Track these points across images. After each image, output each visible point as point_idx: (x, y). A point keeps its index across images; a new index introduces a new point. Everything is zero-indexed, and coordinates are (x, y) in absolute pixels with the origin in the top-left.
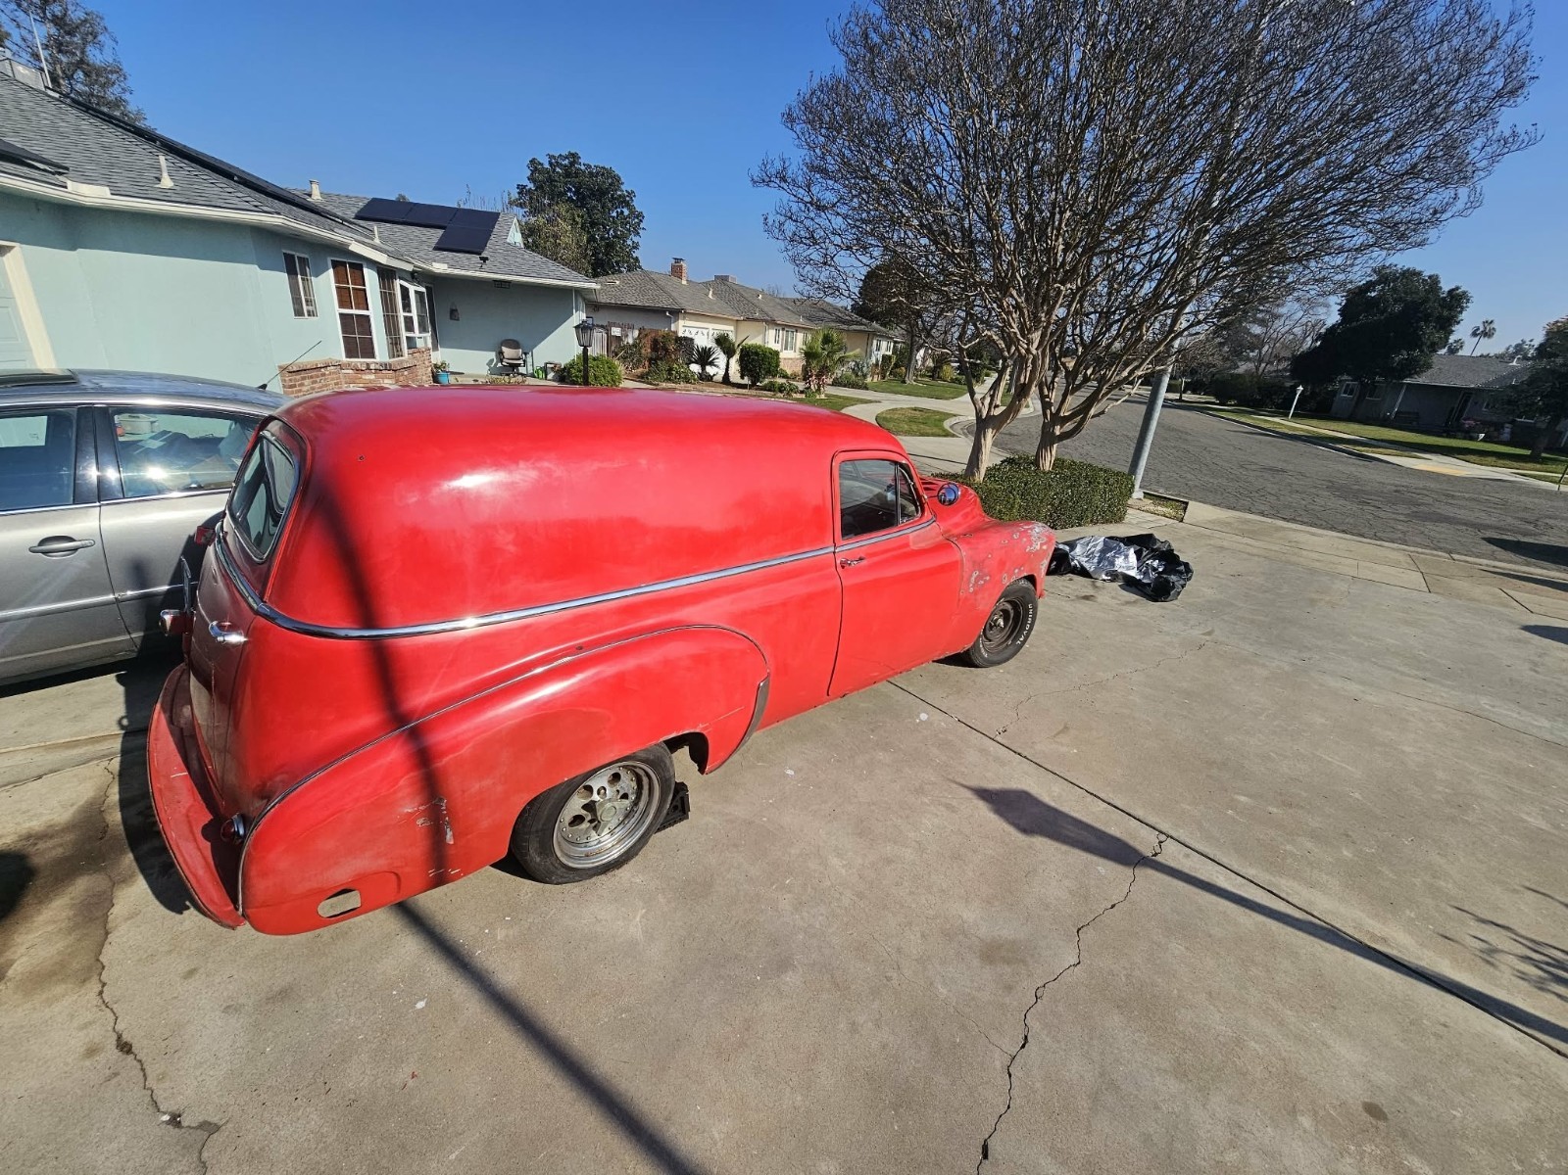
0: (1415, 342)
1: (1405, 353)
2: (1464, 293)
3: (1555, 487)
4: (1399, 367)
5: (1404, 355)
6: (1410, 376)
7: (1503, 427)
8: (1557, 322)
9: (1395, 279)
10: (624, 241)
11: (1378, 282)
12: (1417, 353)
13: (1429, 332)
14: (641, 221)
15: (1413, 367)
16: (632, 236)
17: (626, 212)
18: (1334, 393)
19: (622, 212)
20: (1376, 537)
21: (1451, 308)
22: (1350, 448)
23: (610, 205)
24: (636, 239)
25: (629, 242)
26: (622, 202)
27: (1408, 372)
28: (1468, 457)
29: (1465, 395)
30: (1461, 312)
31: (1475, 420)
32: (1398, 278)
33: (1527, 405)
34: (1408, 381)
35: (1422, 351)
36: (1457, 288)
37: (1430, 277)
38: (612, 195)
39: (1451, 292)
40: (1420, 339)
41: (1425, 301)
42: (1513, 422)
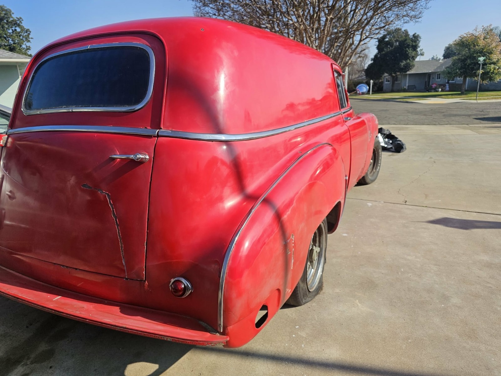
0: (406, 57)
1: (404, 61)
2: (418, 35)
3: (475, 101)
4: (404, 68)
5: (404, 62)
6: (408, 70)
7: (446, 85)
8: (456, 40)
9: (393, 33)
10: (21, 46)
11: (388, 34)
12: (408, 61)
13: (410, 52)
14: (29, 34)
15: (408, 67)
16: (25, 43)
17: (18, 29)
18: (382, 83)
19: (16, 30)
20: (440, 124)
21: (415, 42)
22: (401, 100)
23: (6, 26)
24: (28, 44)
25: (24, 46)
26: (15, 24)
27: (407, 69)
28: (441, 97)
29: (428, 75)
30: (419, 43)
31: (436, 84)
32: (394, 32)
33: (455, 73)
34: (408, 73)
35: (410, 60)
36: (415, 34)
37: (405, 30)
38: (7, 21)
39: (414, 35)
40: (408, 55)
41: (406, 40)
42: (448, 83)
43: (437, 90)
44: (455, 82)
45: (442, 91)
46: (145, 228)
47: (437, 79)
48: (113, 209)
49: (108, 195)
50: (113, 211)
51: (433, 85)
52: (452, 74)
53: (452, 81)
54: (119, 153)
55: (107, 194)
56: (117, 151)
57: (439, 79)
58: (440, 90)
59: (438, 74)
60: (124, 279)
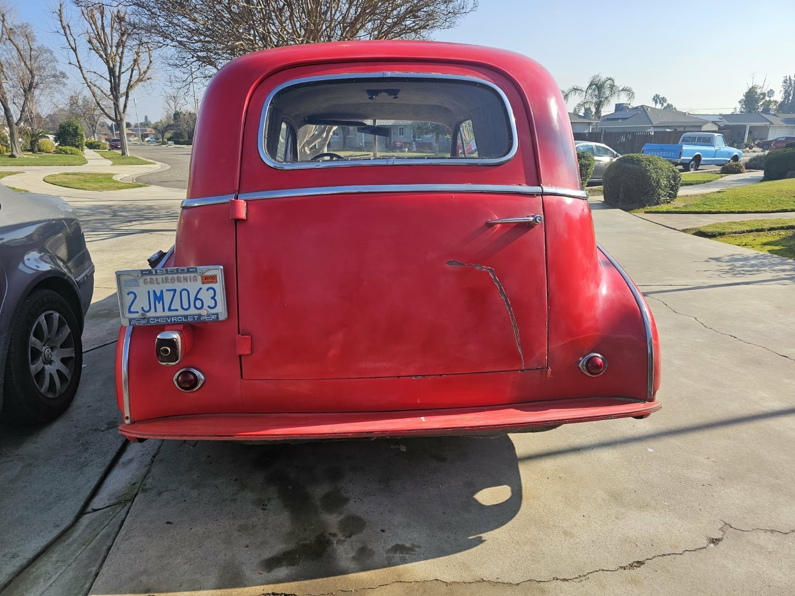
7: (412, 144)
42: (414, 141)
43: (403, 149)
44: (422, 140)
45: (409, 151)
46: (546, 304)
47: (400, 135)
48: (500, 285)
49: (491, 270)
50: (501, 289)
51: (398, 143)
52: (423, 130)
53: (418, 138)
54: (498, 216)
55: (489, 269)
56: (495, 215)
57: (403, 135)
58: (407, 149)
59: (400, 128)
60: (519, 371)
